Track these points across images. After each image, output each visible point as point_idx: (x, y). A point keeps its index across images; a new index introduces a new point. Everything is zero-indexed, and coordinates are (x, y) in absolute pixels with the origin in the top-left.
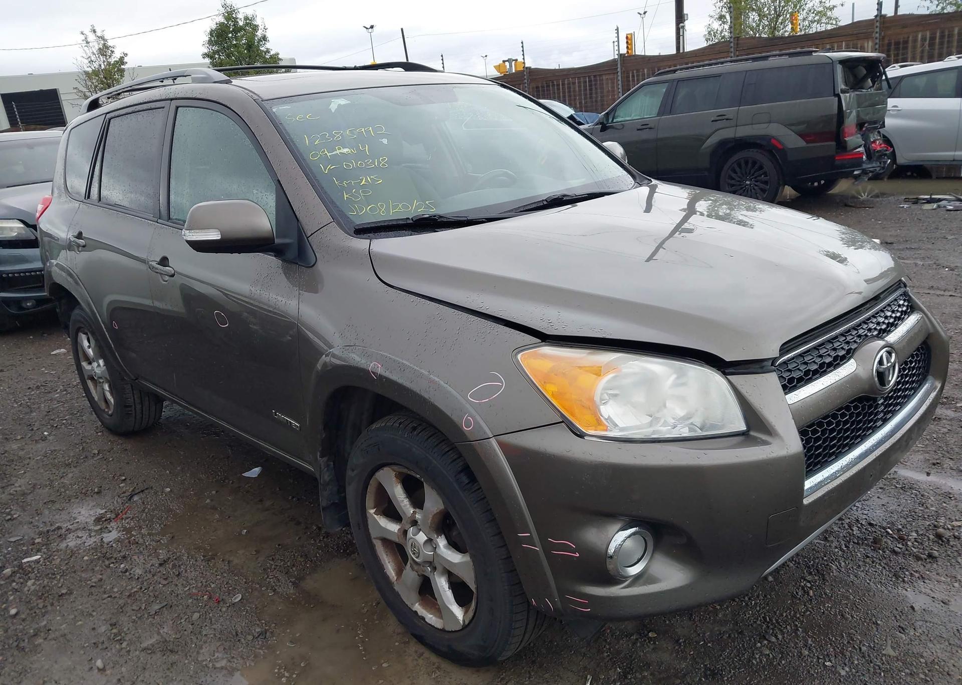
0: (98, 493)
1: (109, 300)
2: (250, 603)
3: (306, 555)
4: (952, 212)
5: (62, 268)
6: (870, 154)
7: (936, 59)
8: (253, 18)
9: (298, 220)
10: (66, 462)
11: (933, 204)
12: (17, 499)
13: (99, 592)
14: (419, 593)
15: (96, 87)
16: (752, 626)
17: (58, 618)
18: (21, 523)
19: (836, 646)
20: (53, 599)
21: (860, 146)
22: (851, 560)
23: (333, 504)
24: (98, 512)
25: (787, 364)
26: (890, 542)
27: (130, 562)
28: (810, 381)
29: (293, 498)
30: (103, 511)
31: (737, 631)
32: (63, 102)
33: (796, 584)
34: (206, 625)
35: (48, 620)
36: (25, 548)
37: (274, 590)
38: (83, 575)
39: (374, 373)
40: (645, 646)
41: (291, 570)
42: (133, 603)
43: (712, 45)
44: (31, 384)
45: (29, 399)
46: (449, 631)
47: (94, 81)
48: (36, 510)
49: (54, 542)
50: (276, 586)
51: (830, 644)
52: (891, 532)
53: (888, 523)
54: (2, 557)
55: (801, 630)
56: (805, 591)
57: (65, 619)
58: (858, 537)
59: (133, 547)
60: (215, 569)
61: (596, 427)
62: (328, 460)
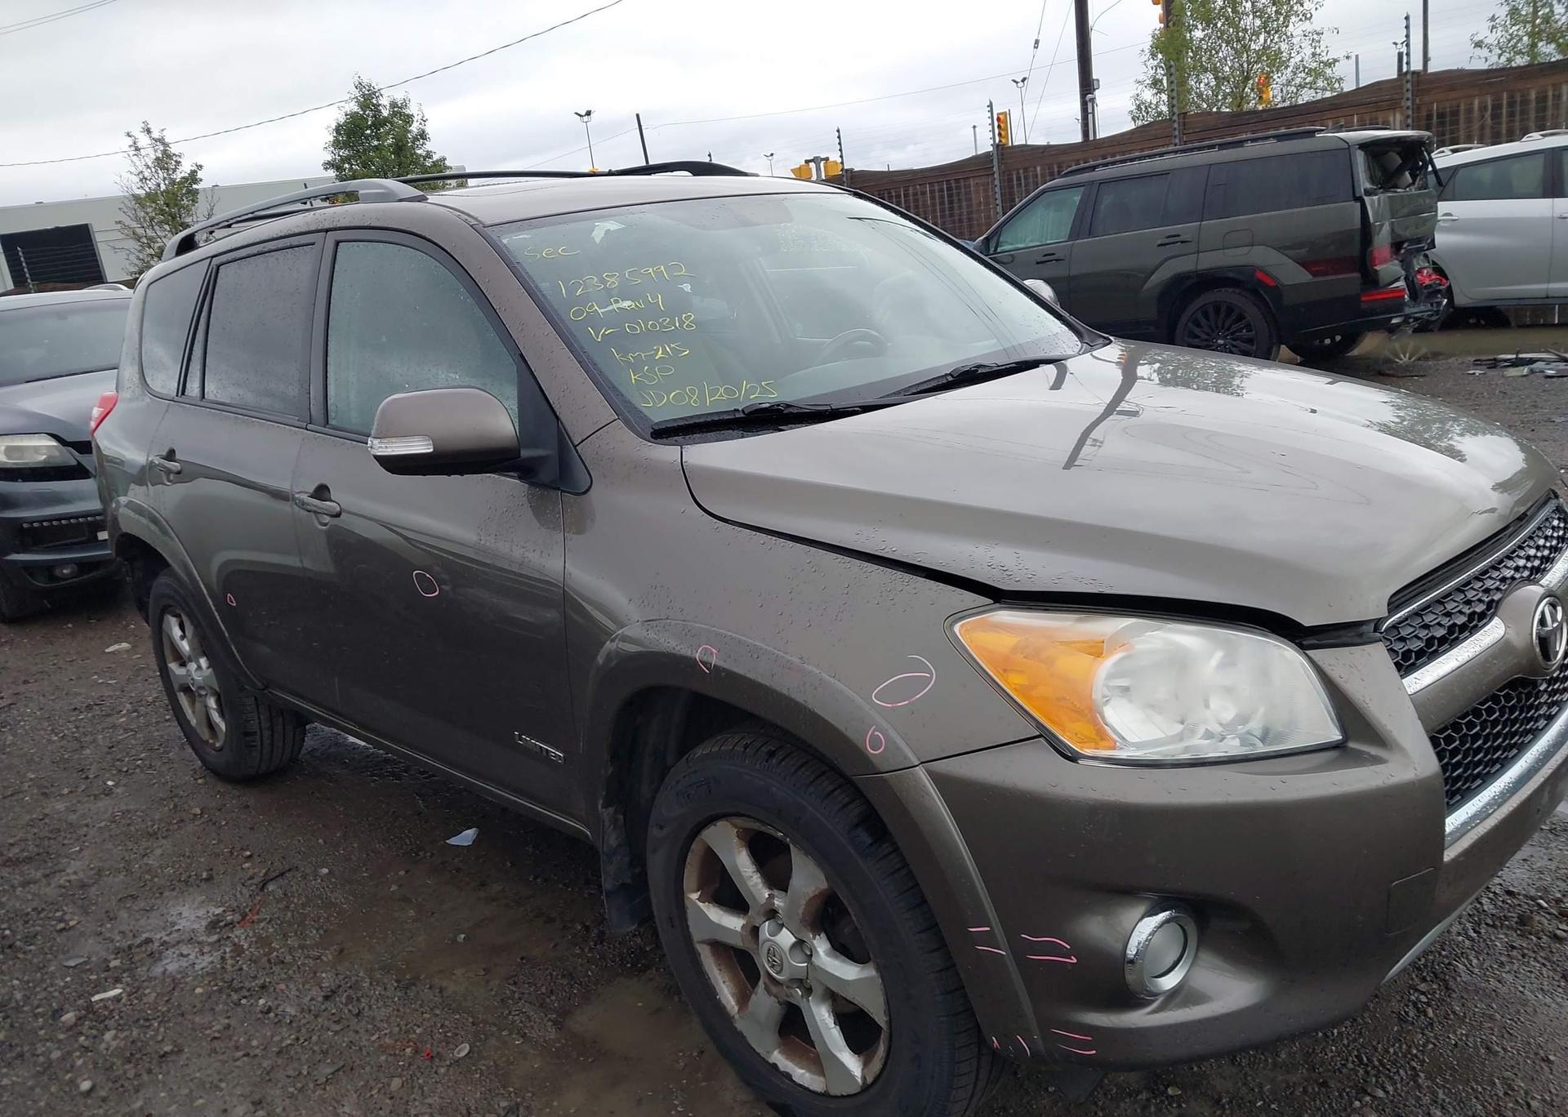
0: (209, 879)
1: (225, 559)
2: (485, 1058)
3: (571, 974)
4: (1554, 380)
5: (139, 510)
6: (1414, 291)
7: (1504, 139)
8: (405, 105)
9: (557, 418)
10: (150, 830)
11: (1522, 368)
12: (74, 895)
13: (227, 1048)
14: (779, 1032)
15: (152, 219)
16: (1341, 1072)
17: (163, 1094)
18: (82, 934)
19: (1486, 1101)
20: (150, 1062)
21: (1397, 280)
22: (1488, 954)
23: (623, 885)
24: (211, 911)
25: (1397, 628)
26: (1546, 922)
27: (274, 995)
28: (1435, 655)
29: (536, 878)
30: (219, 911)
31: (1316, 1081)
32: (99, 244)
33: (1402, 997)
34: (415, 1100)
35: (145, 1098)
36: (94, 977)
37: (524, 1036)
38: (197, 1019)
39: (704, 663)
40: (1164, 1111)
41: (548, 1000)
42: (287, 1065)
43: (1144, 126)
44: (77, 702)
45: (77, 727)
46: (837, 1097)
47: (149, 210)
48: (107, 912)
49: (142, 965)
50: (525, 1026)
51: (1476, 1098)
52: (1545, 905)
53: (1538, 890)
54: (56, 994)
55: (1422, 1075)
56: (1418, 1009)
57: (175, 1096)
58: (1493, 915)
59: (276, 969)
60: (419, 1002)
61: (1097, 743)
62: (616, 812)
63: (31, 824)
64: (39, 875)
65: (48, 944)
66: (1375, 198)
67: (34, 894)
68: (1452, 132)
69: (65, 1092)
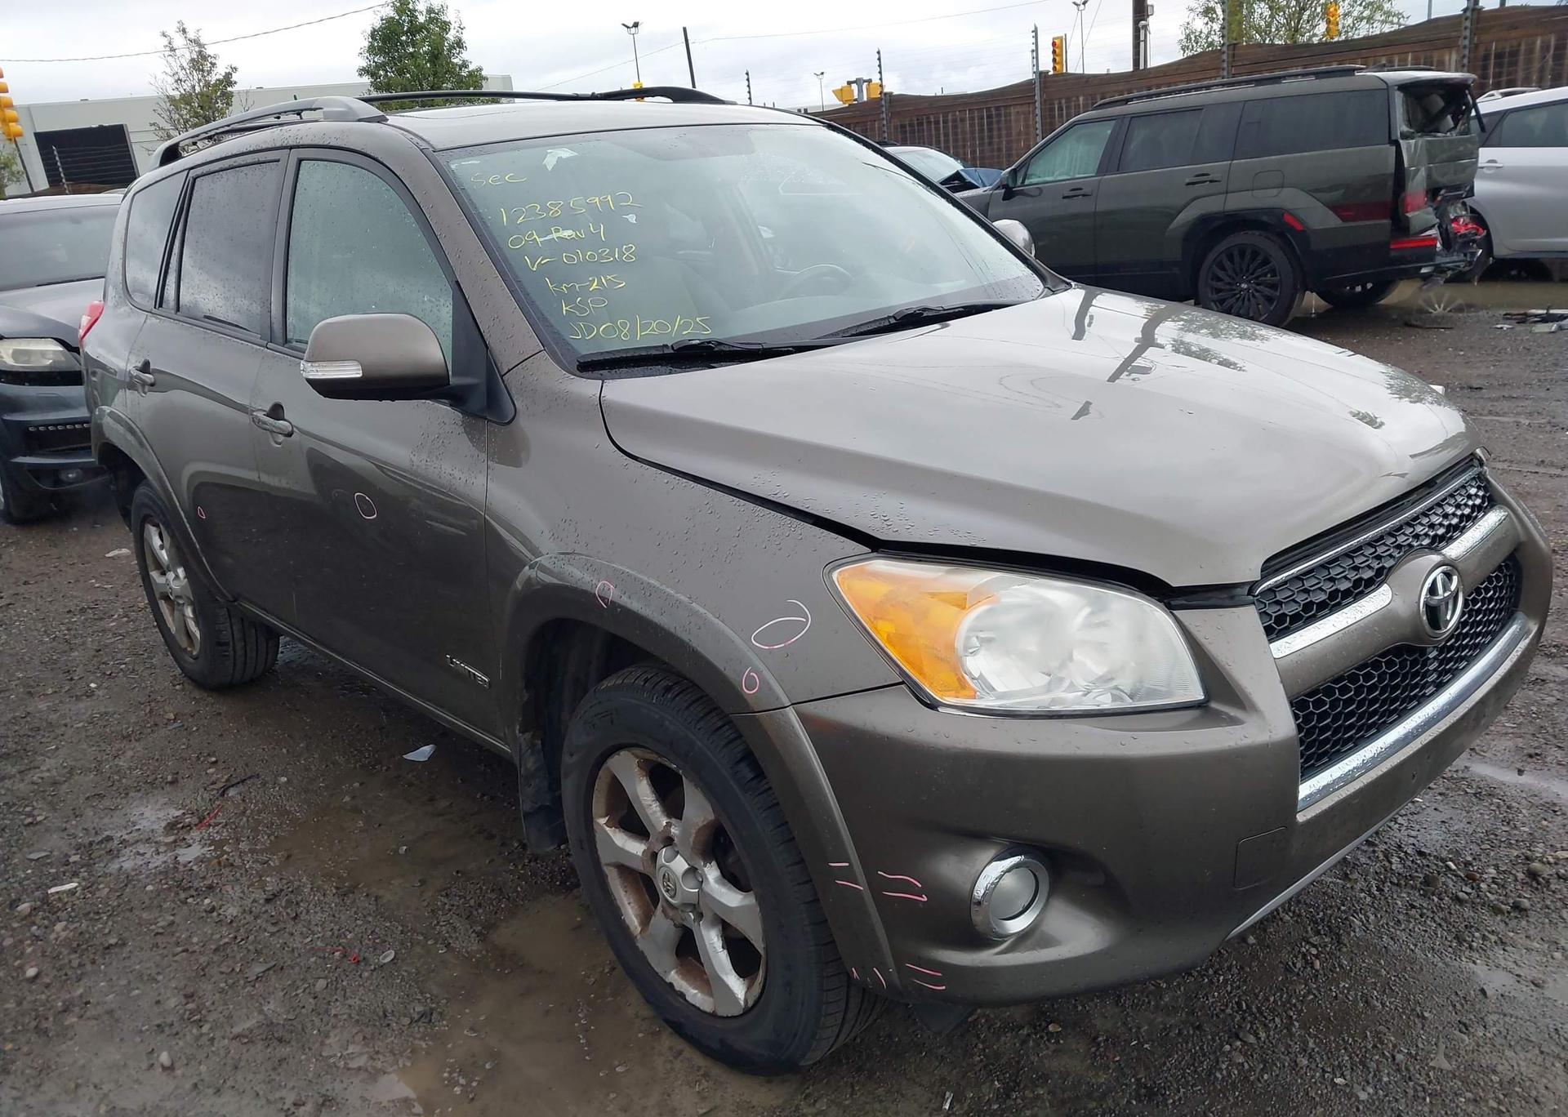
0: (173, 783)
1: (191, 472)
2: (408, 965)
3: (501, 889)
5: (118, 420)
6: (1448, 240)
8: (442, 10)
9: (487, 347)
10: (124, 732)
11: (1551, 324)
12: (44, 791)
13: (169, 943)
14: (676, 954)
15: (186, 121)
16: (1218, 1017)
17: (102, 984)
18: (48, 829)
19: (1355, 1052)
20: (94, 953)
21: (1431, 227)
22: (1386, 911)
23: (542, 807)
24: (171, 813)
25: (1274, 592)
26: (1451, 884)
27: (219, 895)
28: (1312, 619)
29: (483, 795)
30: (179, 813)
31: (1192, 1024)
32: (133, 145)
33: (1293, 949)
34: (337, 1000)
35: (86, 987)
36: (53, 871)
37: (448, 946)
38: (145, 915)
39: (603, 599)
40: (1042, 1046)
41: (475, 913)
42: (222, 962)
43: (1194, 56)
44: (72, 606)
45: (68, 630)
46: (724, 1017)
47: (185, 112)
48: (73, 809)
49: (100, 862)
50: (451, 937)
51: (1345, 1049)
52: (1454, 867)
53: (1450, 852)
54: (16, 885)
55: (1296, 1024)
56: (1307, 961)
57: (113, 986)
58: (1399, 874)
59: (226, 871)
60: (354, 910)
61: (957, 692)
62: (533, 736)
63: (15, 721)
64: (14, 771)
65: (15, 838)
66: (1412, 142)
67: (8, 789)
68: (1509, 74)
69: (12, 977)
